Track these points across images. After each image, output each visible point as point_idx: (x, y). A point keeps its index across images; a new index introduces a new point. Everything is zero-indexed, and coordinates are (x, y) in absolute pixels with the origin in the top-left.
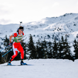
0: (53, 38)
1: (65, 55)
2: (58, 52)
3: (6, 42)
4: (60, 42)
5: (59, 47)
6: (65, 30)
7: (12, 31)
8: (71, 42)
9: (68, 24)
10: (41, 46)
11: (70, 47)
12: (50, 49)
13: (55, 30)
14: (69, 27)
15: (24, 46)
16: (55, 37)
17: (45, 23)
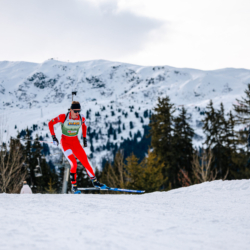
7: (230, 90)
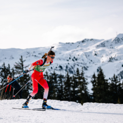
0: (66, 71)
1: (80, 94)
2: (72, 89)
3: (3, 73)
4: (75, 76)
5: (73, 82)
6: (83, 60)
8: (89, 77)
9: (87, 53)
10: (49, 80)
11: (86, 84)
12: (61, 84)
13: (69, 60)
14: (88, 57)
15: (27, 79)
16: (68, 68)
17: (57, 50)
